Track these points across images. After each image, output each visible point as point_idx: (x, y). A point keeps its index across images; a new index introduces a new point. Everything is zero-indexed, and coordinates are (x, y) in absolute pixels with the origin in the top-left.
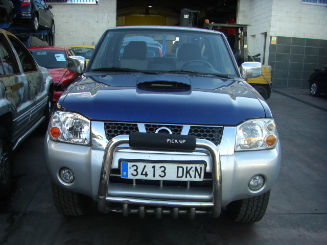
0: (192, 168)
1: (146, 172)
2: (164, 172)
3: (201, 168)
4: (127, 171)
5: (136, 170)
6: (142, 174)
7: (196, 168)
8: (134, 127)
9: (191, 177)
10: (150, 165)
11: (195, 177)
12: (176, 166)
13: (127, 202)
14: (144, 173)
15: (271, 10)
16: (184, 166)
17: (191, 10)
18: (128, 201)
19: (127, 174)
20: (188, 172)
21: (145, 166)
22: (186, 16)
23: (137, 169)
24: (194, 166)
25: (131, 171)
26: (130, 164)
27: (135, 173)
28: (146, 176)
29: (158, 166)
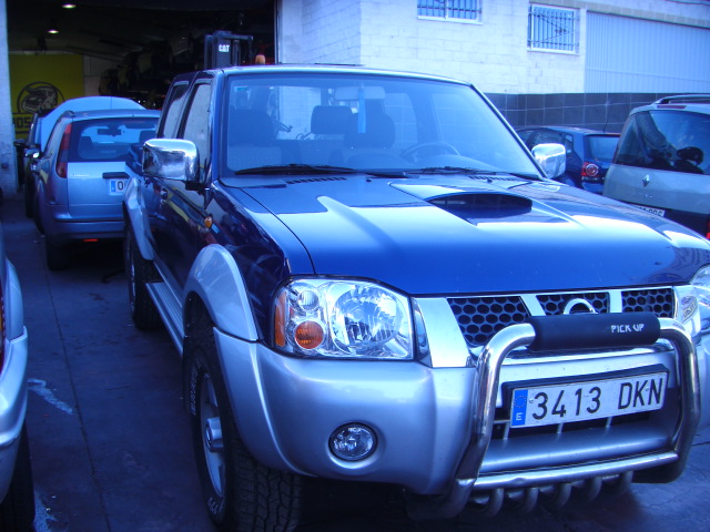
0: (646, 382)
1: (563, 407)
2: (596, 400)
3: (661, 380)
4: (523, 410)
5: (543, 405)
6: (554, 412)
7: (653, 382)
8: (515, 305)
9: (643, 403)
10: (571, 389)
11: (649, 403)
12: (618, 382)
13: (520, 483)
14: (559, 409)
15: (359, 33)
16: (633, 380)
17: (233, 33)
18: (521, 479)
19: (523, 417)
20: (638, 394)
21: (562, 392)
22: (224, 48)
23: (545, 401)
24: (649, 378)
25: (533, 407)
26: (532, 392)
27: (540, 412)
28: (562, 416)
29: (586, 387)
